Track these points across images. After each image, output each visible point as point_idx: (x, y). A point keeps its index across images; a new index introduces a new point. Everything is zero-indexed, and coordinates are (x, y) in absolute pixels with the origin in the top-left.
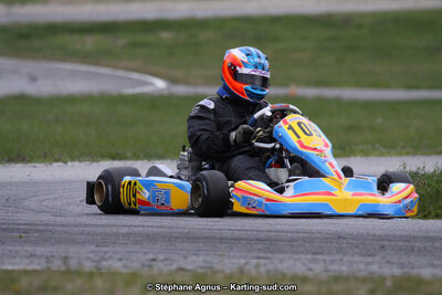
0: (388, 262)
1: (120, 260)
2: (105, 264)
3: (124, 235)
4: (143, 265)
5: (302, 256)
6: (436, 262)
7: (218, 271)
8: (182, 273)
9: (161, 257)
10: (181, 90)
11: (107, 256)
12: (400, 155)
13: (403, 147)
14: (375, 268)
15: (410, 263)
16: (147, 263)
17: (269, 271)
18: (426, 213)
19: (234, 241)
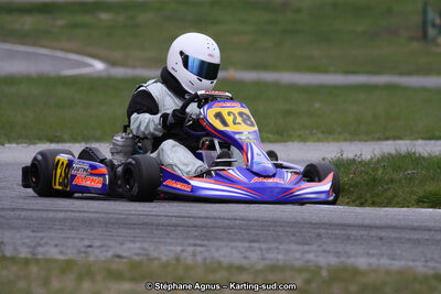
0: (324, 251)
1: (56, 246)
2: (40, 249)
3: (61, 220)
4: (79, 252)
5: (239, 244)
6: (371, 252)
7: (155, 259)
8: (117, 260)
9: (97, 243)
10: (119, 72)
11: (43, 242)
12: (338, 141)
13: (340, 133)
14: (310, 256)
15: (346, 253)
16: (83, 249)
17: (205, 259)
18: (363, 200)
19: (171, 227)
